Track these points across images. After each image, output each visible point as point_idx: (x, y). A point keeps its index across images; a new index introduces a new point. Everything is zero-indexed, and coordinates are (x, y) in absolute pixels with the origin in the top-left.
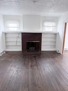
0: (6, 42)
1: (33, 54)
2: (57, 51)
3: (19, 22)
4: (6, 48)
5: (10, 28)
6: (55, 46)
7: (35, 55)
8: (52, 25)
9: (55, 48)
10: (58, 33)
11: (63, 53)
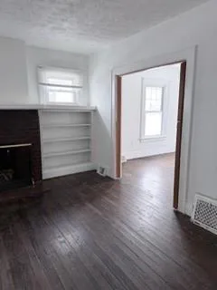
2: (99, 171)
6: (87, 155)
9: (89, 161)
10: (95, 111)
11: (119, 176)
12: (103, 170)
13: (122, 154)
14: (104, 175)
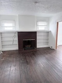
0: (2, 41)
1: (31, 52)
2: (51, 47)
3: (14, 22)
4: (2, 48)
5: (5, 28)
7: (33, 52)
8: (44, 25)
9: (48, 45)
10: (50, 31)
11: (56, 49)
12: (52, 47)
13: (57, 44)
14: (52, 48)
